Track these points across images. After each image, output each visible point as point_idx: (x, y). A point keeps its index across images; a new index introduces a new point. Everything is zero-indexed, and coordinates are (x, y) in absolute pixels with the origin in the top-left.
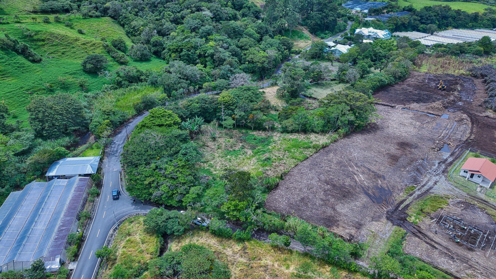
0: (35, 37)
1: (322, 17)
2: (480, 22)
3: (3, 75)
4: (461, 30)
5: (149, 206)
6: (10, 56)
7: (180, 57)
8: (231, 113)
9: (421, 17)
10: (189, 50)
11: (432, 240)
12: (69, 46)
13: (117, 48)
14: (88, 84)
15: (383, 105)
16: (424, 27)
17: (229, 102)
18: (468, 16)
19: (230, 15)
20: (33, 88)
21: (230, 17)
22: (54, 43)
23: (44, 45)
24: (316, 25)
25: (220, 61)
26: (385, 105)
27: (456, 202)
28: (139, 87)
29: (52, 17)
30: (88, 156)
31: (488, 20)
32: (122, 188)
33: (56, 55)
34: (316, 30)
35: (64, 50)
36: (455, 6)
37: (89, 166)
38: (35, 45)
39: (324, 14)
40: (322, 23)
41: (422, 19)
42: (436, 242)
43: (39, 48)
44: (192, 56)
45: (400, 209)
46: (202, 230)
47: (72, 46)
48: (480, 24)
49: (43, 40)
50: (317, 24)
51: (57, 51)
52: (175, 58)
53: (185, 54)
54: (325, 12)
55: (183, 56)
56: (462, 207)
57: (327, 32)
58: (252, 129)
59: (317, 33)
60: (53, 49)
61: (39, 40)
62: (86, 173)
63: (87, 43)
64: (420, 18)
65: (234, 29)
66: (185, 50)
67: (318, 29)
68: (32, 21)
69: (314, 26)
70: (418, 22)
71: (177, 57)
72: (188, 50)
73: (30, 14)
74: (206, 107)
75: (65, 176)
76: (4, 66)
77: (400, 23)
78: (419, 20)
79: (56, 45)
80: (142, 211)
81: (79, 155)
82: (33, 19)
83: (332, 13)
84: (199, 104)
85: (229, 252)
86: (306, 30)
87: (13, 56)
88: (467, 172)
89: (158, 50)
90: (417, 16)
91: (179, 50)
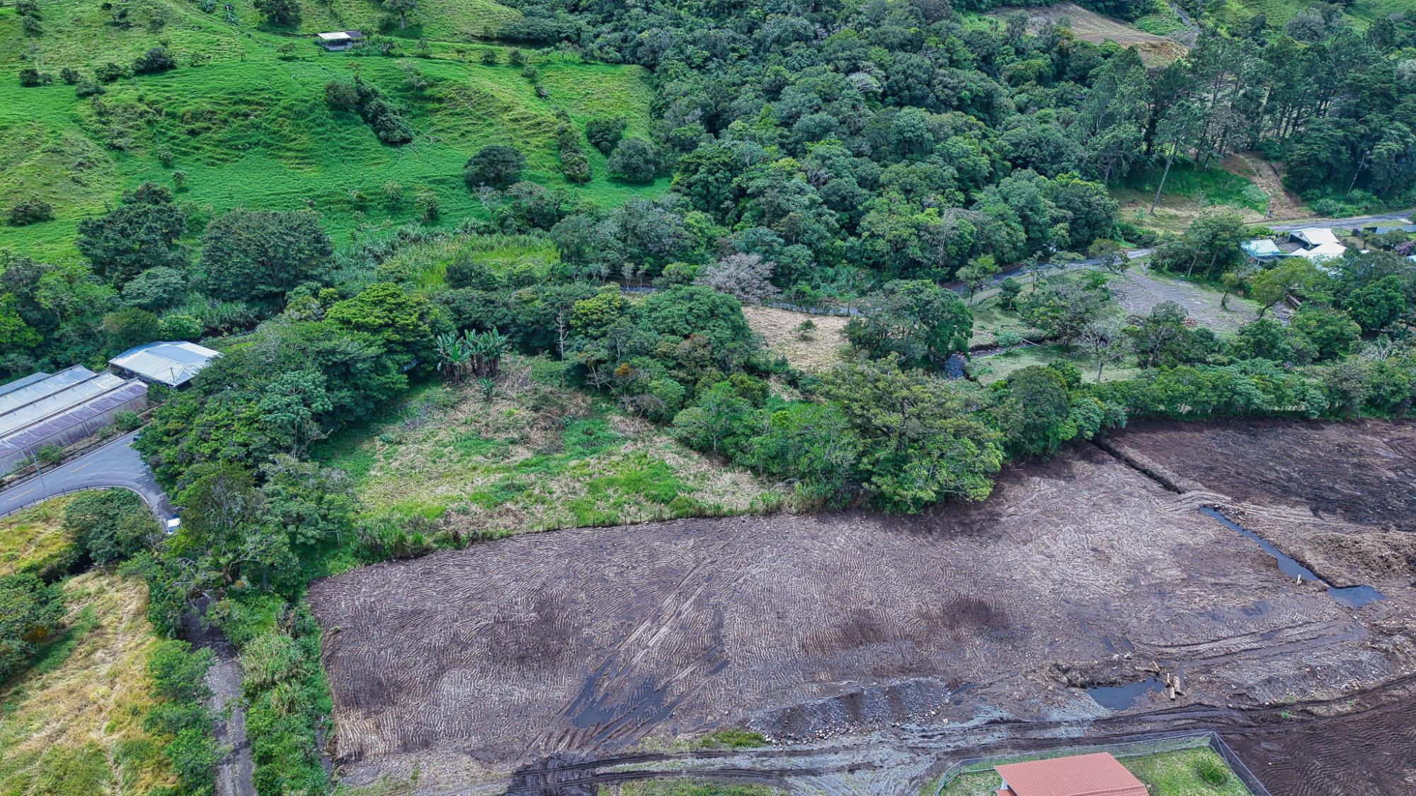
0: (428, 92)
1: (1345, 136)
3: (304, 158)
6: (339, 122)
10: (711, 169)
12: (485, 120)
13: (593, 141)
14: (446, 211)
15: (1145, 472)
17: (593, 313)
19: (965, 93)
20: (328, 196)
21: (961, 100)
22: (458, 110)
23: (438, 110)
24: (1309, 163)
26: (1151, 476)
29: (504, 53)
33: (450, 135)
34: (1304, 180)
35: (470, 128)
38: (420, 108)
39: (1361, 129)
40: (1339, 160)
43: (424, 115)
44: (717, 188)
45: (603, 770)
47: (491, 120)
49: (440, 100)
50: (1313, 160)
51: (455, 128)
54: (1366, 122)
57: (1357, 193)
59: (1309, 192)
60: (452, 121)
61: (431, 99)
63: (525, 119)
66: (703, 170)
67: (1317, 177)
68: (455, 55)
72: (710, 172)
73: (471, 42)
76: (316, 142)
79: (459, 115)
82: (459, 52)
83: (1399, 130)
86: (1274, 177)
87: (345, 124)
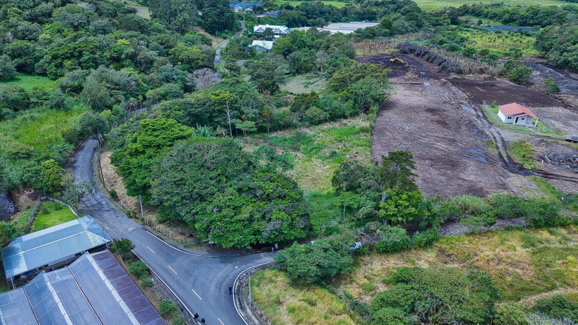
1: (217, 13)
2: (349, 16)
4: (339, 24)
5: (250, 256)
7: (80, 64)
8: (237, 113)
9: (306, 11)
10: (93, 51)
11: (566, 177)
16: (313, 22)
18: (339, 10)
25: (147, 63)
27: (537, 142)
28: (36, 115)
30: (52, 226)
31: (355, 14)
32: (177, 248)
36: (326, 3)
37: (89, 234)
40: (219, 21)
41: (308, 14)
42: (570, 178)
44: (101, 60)
45: (507, 161)
46: (364, 254)
48: (350, 18)
52: (73, 67)
53: (89, 59)
55: (85, 62)
56: (543, 145)
57: (226, 31)
58: (267, 132)
62: (94, 246)
64: (306, 13)
65: (139, 24)
66: (88, 53)
67: (216, 27)
69: (212, 24)
70: (305, 18)
71: (75, 65)
72: (93, 53)
74: (198, 112)
75: (47, 266)
77: (291, 18)
78: (305, 15)
80: (249, 265)
81: (30, 229)
84: (182, 111)
85: (423, 264)
88: (511, 118)
89: (26, 63)
90: (303, 11)
91: (76, 54)
